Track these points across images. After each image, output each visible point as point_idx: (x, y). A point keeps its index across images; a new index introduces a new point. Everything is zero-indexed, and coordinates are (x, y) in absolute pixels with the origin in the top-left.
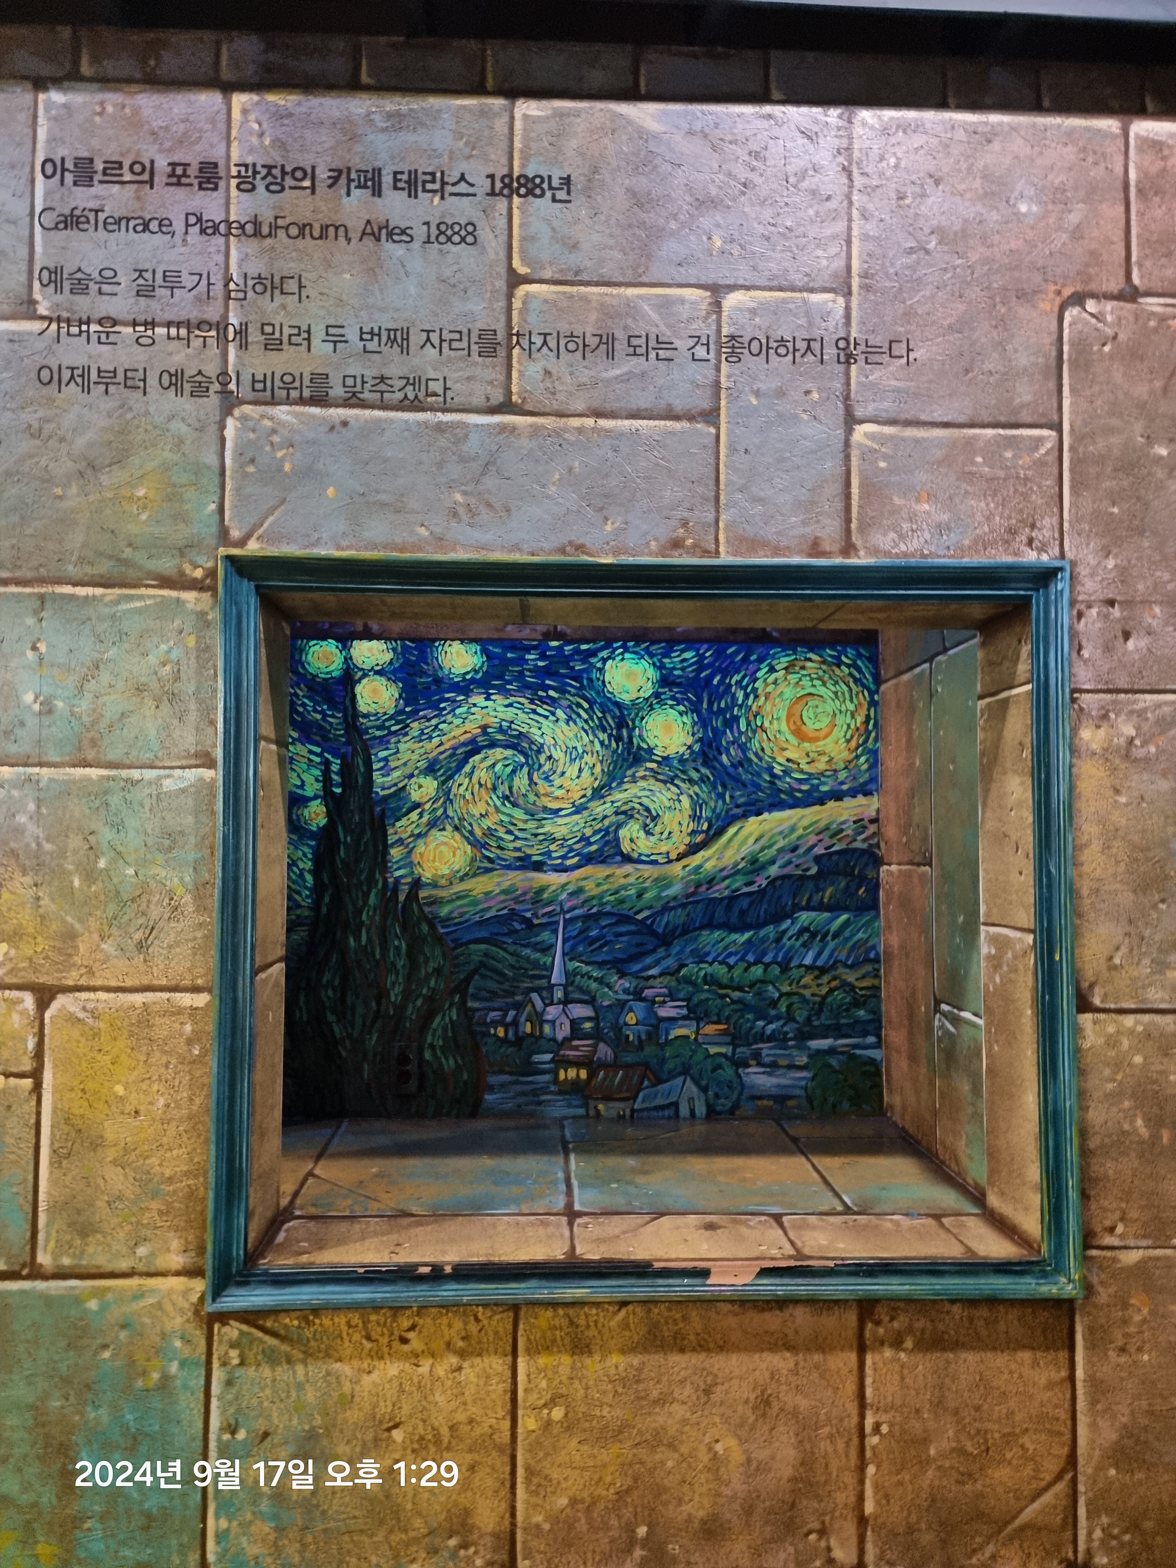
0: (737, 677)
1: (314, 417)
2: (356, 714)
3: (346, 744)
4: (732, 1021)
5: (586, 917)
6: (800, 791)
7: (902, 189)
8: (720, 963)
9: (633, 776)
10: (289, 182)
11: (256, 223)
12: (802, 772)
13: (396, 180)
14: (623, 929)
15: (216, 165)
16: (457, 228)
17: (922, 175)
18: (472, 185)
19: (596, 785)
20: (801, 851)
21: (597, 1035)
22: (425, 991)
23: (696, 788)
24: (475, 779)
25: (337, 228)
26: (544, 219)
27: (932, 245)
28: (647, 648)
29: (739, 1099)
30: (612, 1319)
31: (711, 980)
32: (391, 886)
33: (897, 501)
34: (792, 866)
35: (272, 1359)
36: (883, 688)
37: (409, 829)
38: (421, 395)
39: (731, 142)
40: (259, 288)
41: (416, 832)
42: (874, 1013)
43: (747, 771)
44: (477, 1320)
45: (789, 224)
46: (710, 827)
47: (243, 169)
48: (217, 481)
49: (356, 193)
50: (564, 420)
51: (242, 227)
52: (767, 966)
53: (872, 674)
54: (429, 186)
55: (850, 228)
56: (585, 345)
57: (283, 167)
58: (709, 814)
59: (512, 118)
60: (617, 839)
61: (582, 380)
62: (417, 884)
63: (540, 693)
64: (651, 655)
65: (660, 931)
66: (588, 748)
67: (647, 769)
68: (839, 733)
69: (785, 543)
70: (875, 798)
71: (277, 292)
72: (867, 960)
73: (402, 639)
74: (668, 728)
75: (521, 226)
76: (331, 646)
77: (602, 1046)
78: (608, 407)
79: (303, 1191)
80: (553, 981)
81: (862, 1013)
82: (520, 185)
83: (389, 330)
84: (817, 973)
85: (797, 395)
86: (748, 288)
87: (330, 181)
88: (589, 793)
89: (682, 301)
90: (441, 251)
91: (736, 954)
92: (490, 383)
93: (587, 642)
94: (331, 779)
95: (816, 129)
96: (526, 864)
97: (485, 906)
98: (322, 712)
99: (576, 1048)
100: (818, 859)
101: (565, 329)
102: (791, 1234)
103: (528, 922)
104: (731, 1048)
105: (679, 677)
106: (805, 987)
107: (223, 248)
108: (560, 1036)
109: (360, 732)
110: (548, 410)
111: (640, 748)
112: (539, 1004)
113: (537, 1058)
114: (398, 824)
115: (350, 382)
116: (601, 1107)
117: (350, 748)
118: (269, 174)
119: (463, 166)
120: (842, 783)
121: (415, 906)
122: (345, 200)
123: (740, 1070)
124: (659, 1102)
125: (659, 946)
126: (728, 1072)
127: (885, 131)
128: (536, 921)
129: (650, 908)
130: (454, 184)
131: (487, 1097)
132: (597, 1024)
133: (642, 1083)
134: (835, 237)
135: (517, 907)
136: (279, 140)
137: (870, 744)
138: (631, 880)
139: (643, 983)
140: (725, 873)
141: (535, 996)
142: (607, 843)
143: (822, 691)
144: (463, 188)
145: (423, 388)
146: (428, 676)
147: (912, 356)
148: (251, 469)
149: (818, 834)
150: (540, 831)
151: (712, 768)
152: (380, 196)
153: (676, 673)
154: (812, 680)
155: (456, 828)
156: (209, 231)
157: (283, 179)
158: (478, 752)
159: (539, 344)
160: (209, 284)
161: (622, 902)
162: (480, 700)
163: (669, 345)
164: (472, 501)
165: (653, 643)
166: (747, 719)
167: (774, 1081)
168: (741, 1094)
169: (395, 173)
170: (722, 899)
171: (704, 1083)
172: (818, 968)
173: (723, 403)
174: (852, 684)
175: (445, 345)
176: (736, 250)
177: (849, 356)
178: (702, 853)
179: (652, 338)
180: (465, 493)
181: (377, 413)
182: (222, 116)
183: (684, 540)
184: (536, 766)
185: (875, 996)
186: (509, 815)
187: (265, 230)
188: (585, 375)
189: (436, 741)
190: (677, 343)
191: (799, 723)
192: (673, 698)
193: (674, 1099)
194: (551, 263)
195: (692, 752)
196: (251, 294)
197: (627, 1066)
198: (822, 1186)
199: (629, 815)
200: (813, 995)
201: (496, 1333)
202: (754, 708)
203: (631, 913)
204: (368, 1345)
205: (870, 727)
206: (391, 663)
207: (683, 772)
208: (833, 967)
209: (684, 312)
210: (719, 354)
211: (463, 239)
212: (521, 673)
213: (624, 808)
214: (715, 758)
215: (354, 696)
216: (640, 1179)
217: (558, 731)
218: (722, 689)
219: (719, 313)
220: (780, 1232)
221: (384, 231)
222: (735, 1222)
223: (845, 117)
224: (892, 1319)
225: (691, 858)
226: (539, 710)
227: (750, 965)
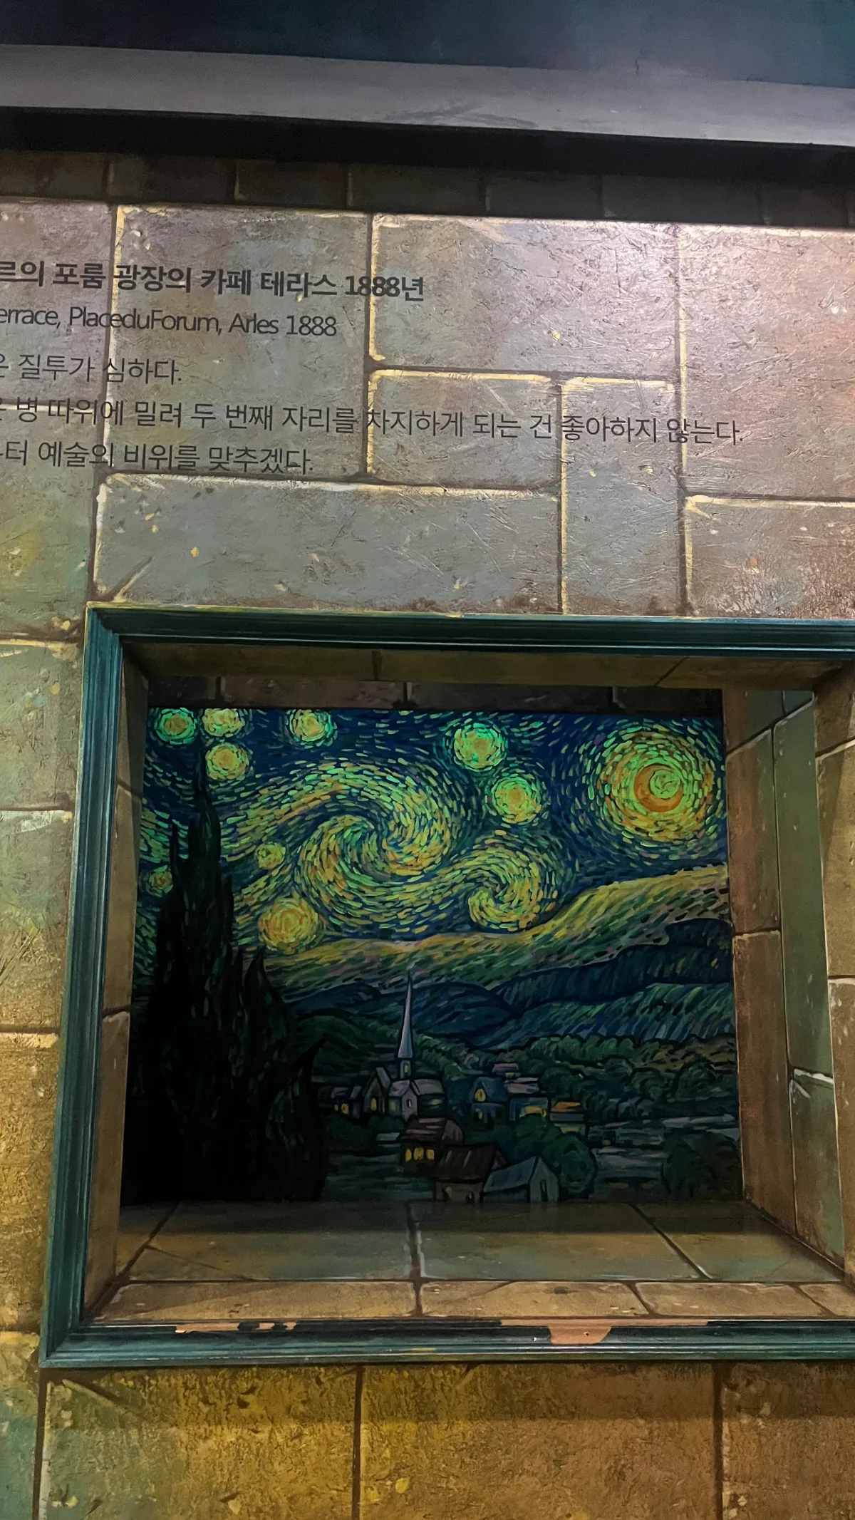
0: (584, 747)
1: (181, 483)
2: (206, 780)
3: (195, 810)
4: (585, 1098)
5: (434, 988)
6: (649, 860)
7: (724, 293)
8: (573, 1036)
9: (482, 843)
10: (166, 281)
11: (135, 316)
12: (651, 841)
13: (263, 280)
14: (470, 1000)
15: (100, 267)
16: (318, 321)
17: (741, 281)
18: (334, 285)
19: (445, 852)
20: (652, 921)
21: (445, 1113)
22: (267, 1064)
23: (545, 856)
24: (323, 846)
25: (208, 321)
26: (398, 314)
27: (752, 342)
28: (496, 717)
29: (592, 1183)
30: (458, 1382)
31: (562, 1055)
32: (235, 955)
33: (728, 565)
34: (643, 937)
35: (105, 1421)
36: (729, 758)
37: (256, 896)
38: (282, 466)
39: (568, 252)
40: (134, 372)
41: (263, 899)
42: (730, 1090)
43: (596, 840)
44: (319, 1382)
45: (621, 321)
46: (559, 896)
47: (125, 270)
48: (87, 542)
49: (227, 291)
50: (415, 489)
51: (122, 319)
52: (620, 1040)
53: (717, 745)
54: (293, 286)
55: (677, 326)
56: (435, 424)
57: (161, 268)
58: (559, 882)
59: (370, 229)
60: (466, 907)
61: (432, 453)
62: (262, 952)
63: (390, 761)
64: (500, 726)
65: (510, 1002)
66: (438, 816)
67: (496, 837)
68: (686, 802)
69: (624, 601)
70: (725, 869)
71: (152, 375)
72: (722, 1035)
73: (254, 708)
74: (516, 796)
75: (376, 320)
76: (183, 713)
77: (451, 1126)
78: (457, 478)
79: (138, 1261)
80: (400, 1055)
81: (717, 1089)
82: (377, 286)
83: (254, 409)
84: (671, 1047)
85: (633, 469)
86: (585, 375)
87: (204, 281)
88: (438, 860)
89: (525, 385)
90: (303, 340)
91: (586, 1027)
92: (347, 455)
93: (436, 712)
94: (179, 845)
95: (644, 241)
96: (375, 932)
97: (331, 975)
98: (173, 779)
99: (423, 1126)
100: (669, 929)
101: (417, 409)
102: (644, 1298)
103: (375, 992)
104: (584, 1128)
105: (528, 746)
106: (659, 1062)
107: (103, 338)
108: (406, 1114)
109: (210, 798)
110: (401, 480)
111: (489, 815)
112: (385, 1079)
113: (382, 1137)
114: (245, 891)
115: (216, 453)
116: (448, 1190)
117: (199, 815)
118: (149, 274)
119: (325, 270)
120: (692, 852)
121: (260, 977)
122: (217, 297)
123: (594, 1151)
124: (510, 1184)
125: (510, 1019)
126: (581, 1153)
127: (707, 244)
128: (383, 992)
129: (500, 978)
130: (316, 285)
131: (329, 1178)
132: (446, 1101)
133: (492, 1164)
134: (665, 332)
135: (365, 977)
136: (158, 245)
137: (718, 814)
138: (481, 949)
139: (493, 1058)
140: (575, 943)
141: (381, 1071)
142: (456, 911)
143: (669, 761)
144: (324, 287)
145: (284, 459)
146: (279, 743)
147: (738, 436)
148: (120, 531)
149: (668, 904)
150: (388, 898)
151: (562, 836)
152: (249, 293)
153: (524, 742)
154: (658, 750)
155: (303, 895)
156: (92, 323)
157: (161, 279)
158: (327, 819)
159: (393, 422)
160: (89, 368)
161: (470, 972)
162: (330, 768)
163: (513, 424)
164: (328, 561)
165: (501, 713)
166: (595, 788)
167: (629, 1162)
168: (594, 1176)
169: (263, 275)
170: (573, 969)
171: (556, 1164)
172: (672, 1042)
173: (564, 475)
174: (698, 755)
175: (306, 422)
176: (574, 343)
177: (680, 435)
178: (552, 922)
179: (497, 418)
180: (320, 554)
181: (240, 481)
182: (108, 226)
183: (528, 598)
184: (385, 833)
185: (729, 1072)
186: (357, 882)
187: (143, 322)
188: (435, 449)
189: (285, 807)
190: (521, 422)
191: (647, 793)
192: (521, 767)
193: (526, 1182)
194: (404, 352)
195: (541, 820)
196: (127, 377)
197: (474, 1147)
198: (678, 1259)
199: (478, 883)
200: (668, 1071)
201: (339, 1397)
202: (602, 777)
203: (480, 984)
204: (205, 1409)
205: (718, 797)
206: (242, 730)
207: (532, 840)
208: (687, 1042)
209: (527, 395)
210: (559, 432)
211: (324, 331)
212: (372, 741)
213: (473, 876)
214: (564, 827)
215: (205, 763)
216: (489, 1252)
217: (407, 798)
218: (569, 758)
219: (559, 396)
220: (633, 1296)
221: (252, 324)
222: (587, 1286)
223: (671, 231)
224: (749, 1383)
225: (541, 927)
226: (390, 778)
227: (603, 1039)
